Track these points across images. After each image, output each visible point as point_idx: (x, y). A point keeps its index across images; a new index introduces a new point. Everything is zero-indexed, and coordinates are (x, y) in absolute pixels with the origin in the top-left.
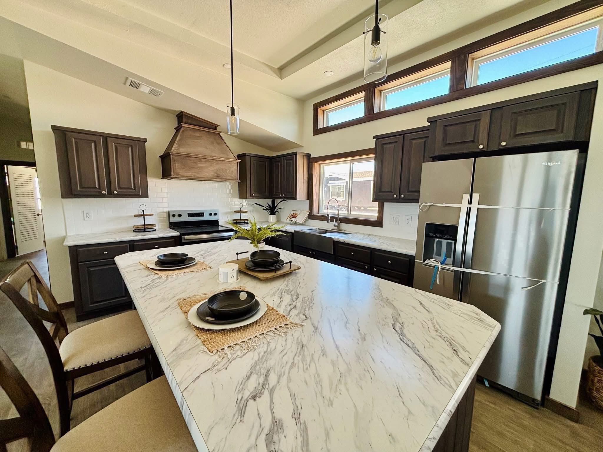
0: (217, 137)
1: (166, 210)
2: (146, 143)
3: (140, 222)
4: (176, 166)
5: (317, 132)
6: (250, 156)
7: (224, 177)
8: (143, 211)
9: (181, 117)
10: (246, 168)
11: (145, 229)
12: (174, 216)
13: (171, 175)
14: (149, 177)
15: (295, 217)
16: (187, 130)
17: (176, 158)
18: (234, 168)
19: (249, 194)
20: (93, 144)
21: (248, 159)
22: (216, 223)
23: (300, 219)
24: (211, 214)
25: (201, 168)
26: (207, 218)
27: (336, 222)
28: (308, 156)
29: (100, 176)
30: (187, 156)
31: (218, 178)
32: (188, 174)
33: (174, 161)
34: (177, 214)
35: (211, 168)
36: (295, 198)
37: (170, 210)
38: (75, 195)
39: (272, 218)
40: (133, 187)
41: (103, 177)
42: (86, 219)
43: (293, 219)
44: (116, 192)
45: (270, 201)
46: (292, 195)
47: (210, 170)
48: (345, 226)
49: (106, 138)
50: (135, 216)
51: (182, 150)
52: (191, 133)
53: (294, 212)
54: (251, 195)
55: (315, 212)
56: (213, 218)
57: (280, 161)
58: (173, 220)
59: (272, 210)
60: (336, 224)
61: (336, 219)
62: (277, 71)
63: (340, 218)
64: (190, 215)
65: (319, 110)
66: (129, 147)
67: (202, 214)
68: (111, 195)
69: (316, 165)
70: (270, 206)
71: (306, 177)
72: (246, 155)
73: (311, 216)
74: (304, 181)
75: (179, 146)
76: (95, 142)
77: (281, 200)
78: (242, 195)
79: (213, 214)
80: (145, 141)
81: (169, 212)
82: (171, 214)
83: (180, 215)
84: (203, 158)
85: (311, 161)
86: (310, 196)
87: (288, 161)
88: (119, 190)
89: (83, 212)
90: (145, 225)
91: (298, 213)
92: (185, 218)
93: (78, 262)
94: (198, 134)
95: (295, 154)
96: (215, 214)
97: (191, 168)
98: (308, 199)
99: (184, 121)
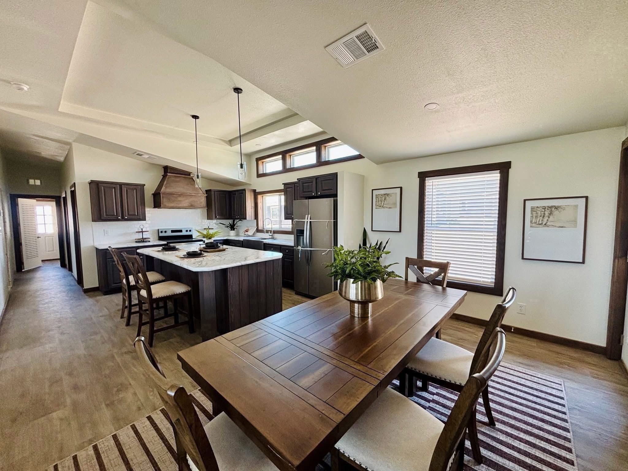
0: (191, 180)
1: (157, 229)
2: (145, 187)
3: (140, 236)
4: (164, 201)
5: (259, 176)
6: (215, 191)
7: (195, 206)
8: (142, 229)
9: (167, 169)
10: (211, 199)
11: (143, 240)
12: (162, 232)
13: (161, 206)
14: (147, 207)
15: (247, 232)
16: (170, 177)
17: (164, 195)
18: (203, 200)
19: (214, 217)
20: (113, 190)
21: (213, 193)
22: (191, 236)
23: (250, 233)
24: (187, 231)
25: (180, 201)
26: (184, 233)
27: (271, 233)
28: (254, 191)
29: (117, 208)
30: (171, 194)
31: (192, 206)
32: (172, 205)
33: (163, 198)
34: (164, 231)
35: (187, 201)
36: (246, 219)
37: (159, 228)
38: (103, 220)
39: (232, 233)
40: (136, 214)
41: (119, 208)
42: (106, 235)
43: (246, 233)
44: (127, 217)
45: (231, 221)
46: (243, 217)
47: (186, 202)
48: (276, 235)
49: (121, 186)
50: (136, 232)
51: (168, 190)
52: (173, 178)
53: (247, 228)
54: (216, 217)
55: (260, 228)
56: (188, 233)
57: (235, 194)
58: (161, 235)
59: (232, 227)
60: (270, 234)
61: (271, 232)
62: (228, 143)
63: (273, 231)
64: (173, 231)
65: (260, 162)
66: (134, 190)
67: (181, 231)
68: (123, 219)
69: (259, 197)
70: (231, 225)
71: (253, 205)
72: (211, 191)
73: (258, 231)
74: (252, 207)
75: (166, 188)
76: (115, 188)
77: (238, 220)
78: (209, 217)
79: (188, 231)
80: (144, 185)
81: (158, 230)
82: (160, 231)
83: (166, 232)
84: (181, 195)
85: (256, 194)
86: (256, 217)
87: (241, 195)
88: (129, 216)
89: (104, 230)
90: (143, 238)
91: (250, 228)
92: (169, 234)
93: (106, 259)
94: (178, 179)
95: (244, 190)
96: (190, 231)
97: (173, 201)
98: (255, 219)
99: (169, 172)
